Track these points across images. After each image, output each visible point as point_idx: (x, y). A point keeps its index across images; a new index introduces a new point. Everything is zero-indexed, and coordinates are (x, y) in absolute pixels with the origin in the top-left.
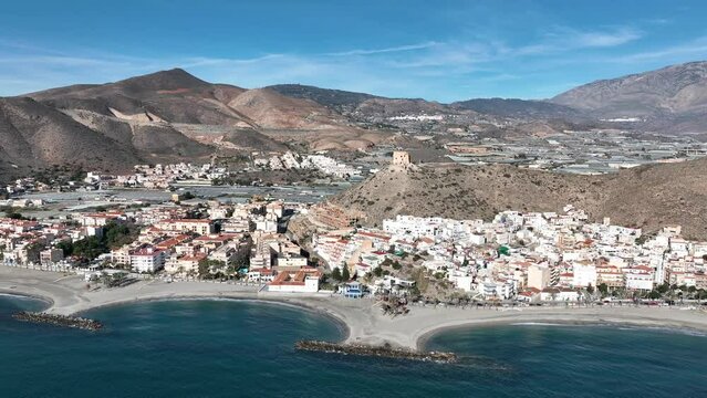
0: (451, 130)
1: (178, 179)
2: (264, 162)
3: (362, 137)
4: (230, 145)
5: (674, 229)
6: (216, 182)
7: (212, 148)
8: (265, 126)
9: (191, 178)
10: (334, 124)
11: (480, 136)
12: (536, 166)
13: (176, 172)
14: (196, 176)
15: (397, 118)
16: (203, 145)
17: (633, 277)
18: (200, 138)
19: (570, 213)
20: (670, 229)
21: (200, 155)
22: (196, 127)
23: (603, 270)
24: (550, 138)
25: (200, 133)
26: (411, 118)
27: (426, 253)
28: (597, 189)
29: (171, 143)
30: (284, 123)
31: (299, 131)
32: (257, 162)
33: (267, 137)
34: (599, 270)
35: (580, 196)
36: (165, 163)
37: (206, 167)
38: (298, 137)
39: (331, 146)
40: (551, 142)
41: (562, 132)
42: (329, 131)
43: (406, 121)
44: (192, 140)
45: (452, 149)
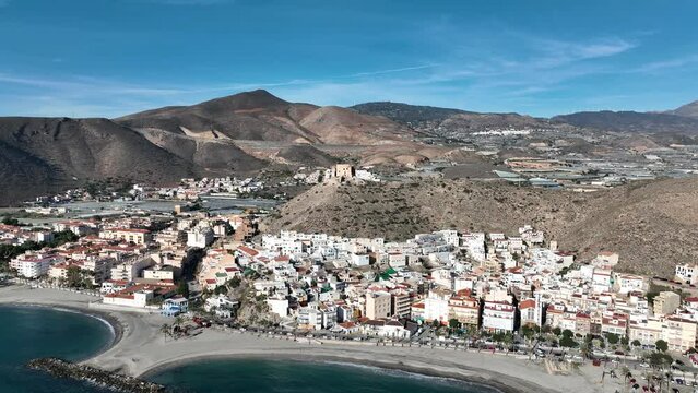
0: (534, 145)
1: (212, 191)
2: (302, 176)
3: (420, 152)
4: (282, 161)
5: (607, 258)
6: (242, 196)
7: (265, 163)
8: (327, 142)
9: (226, 191)
10: (398, 139)
13: (217, 185)
14: (231, 189)
15: (481, 133)
16: (259, 160)
17: (493, 313)
18: (257, 154)
19: (524, 235)
20: (604, 257)
21: (252, 169)
22: (257, 143)
23: (457, 302)
24: (648, 154)
25: (258, 149)
26: (495, 133)
29: (228, 159)
30: (346, 139)
31: (359, 146)
32: (296, 177)
33: (321, 153)
34: (452, 302)
36: (212, 176)
37: (248, 181)
38: (353, 152)
39: (377, 161)
40: (649, 157)
41: (668, 146)
42: (387, 146)
43: (489, 136)
44: (249, 155)
45: (513, 164)
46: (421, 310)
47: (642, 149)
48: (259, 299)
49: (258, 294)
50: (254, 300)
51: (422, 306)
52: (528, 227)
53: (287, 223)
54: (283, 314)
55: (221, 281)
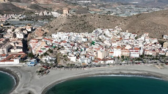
0: (93, 5)
1: (10, 19)
2: (38, 13)
3: (68, 6)
4: (29, 9)
5: (146, 34)
6: (21, 20)
7: (24, 10)
8: (41, 3)
9: (14, 18)
10: (61, 3)
11: (100, 7)
12: (112, 14)
13: (10, 17)
14: (16, 18)
15: (79, 2)
16: (21, 9)
17: (133, 53)
18: (20, 7)
19: (117, 29)
20: (145, 34)
21: (20, 12)
22: (19, 3)
23: (123, 51)
24: (117, 7)
25: (20, 5)
26: (83, 2)
27: (63, 47)
28: (126, 21)
29: (11, 8)
30: (46, 3)
31: (50, 5)
32: (35, 14)
33: (40, 7)
34: (122, 51)
35: (121, 23)
36: (7, 14)
37: (20, 15)
38: (49, 7)
39: (58, 9)
40: (117, 8)
41: (120, 5)
42: (58, 5)
43: (81, 3)
44: (17, 7)
45: (91, 10)
46: (112, 54)
47: (115, 6)
48: (64, 56)
49: (63, 55)
50: (62, 57)
51: (113, 53)
52: (117, 27)
53: (57, 29)
54: (75, 61)
55: (45, 51)
